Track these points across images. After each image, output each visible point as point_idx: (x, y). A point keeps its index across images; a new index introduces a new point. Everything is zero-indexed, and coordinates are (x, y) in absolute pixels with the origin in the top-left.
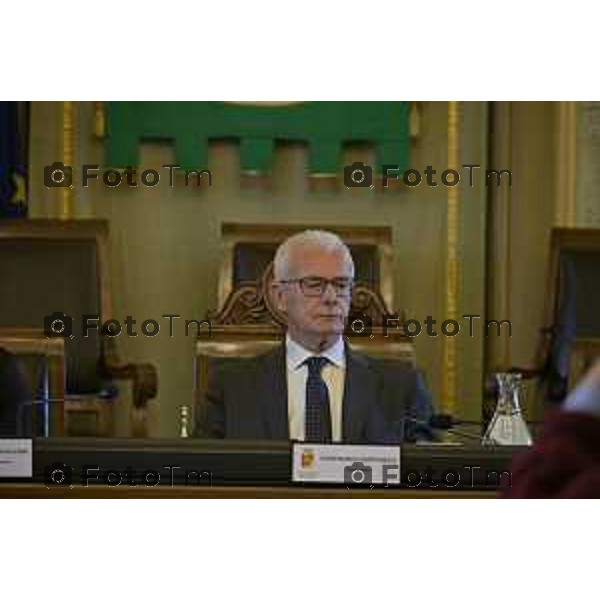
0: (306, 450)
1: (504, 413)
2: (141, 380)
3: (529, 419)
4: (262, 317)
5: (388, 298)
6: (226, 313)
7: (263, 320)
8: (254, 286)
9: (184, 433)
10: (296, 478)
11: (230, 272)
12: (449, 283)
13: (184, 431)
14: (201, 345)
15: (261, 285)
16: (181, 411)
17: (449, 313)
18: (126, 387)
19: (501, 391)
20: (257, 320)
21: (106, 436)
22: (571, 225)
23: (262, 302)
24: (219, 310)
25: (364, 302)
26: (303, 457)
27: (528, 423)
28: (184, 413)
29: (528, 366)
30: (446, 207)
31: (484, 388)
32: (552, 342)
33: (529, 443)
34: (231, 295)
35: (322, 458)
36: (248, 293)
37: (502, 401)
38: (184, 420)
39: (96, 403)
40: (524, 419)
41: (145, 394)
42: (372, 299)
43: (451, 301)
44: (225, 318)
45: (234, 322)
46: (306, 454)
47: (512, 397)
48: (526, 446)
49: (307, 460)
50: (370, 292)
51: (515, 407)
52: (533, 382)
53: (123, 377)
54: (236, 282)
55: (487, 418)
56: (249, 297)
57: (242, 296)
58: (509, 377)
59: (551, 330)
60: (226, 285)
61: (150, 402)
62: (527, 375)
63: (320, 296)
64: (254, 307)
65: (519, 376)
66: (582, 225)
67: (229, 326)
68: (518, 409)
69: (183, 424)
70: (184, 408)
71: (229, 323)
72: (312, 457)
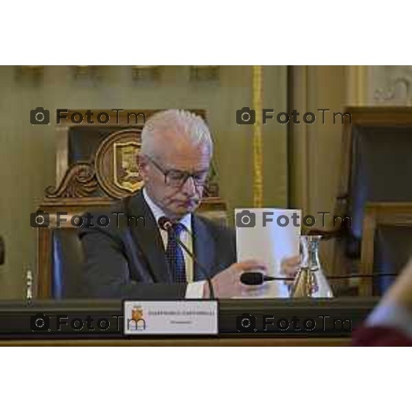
0: (135, 307)
3: (330, 275)
4: (94, 191)
6: (63, 189)
7: (95, 194)
8: (87, 164)
9: (29, 294)
10: (127, 332)
11: (66, 152)
12: (256, 157)
13: (29, 293)
15: (93, 163)
16: (26, 275)
17: (258, 183)
20: (90, 194)
22: (361, 104)
23: (95, 178)
24: (58, 186)
26: (133, 312)
27: (328, 278)
28: (29, 277)
29: (325, 229)
30: (252, 91)
32: (347, 207)
33: (329, 295)
34: (68, 172)
35: (150, 313)
36: (82, 170)
37: (305, 260)
38: (29, 283)
40: (324, 273)
43: (258, 173)
44: (63, 192)
45: (71, 196)
46: (135, 309)
47: (313, 253)
48: (327, 299)
51: (316, 264)
52: (332, 241)
54: (71, 162)
56: (83, 174)
57: (76, 174)
58: (310, 238)
59: (346, 196)
60: (62, 163)
62: (326, 235)
64: (89, 182)
65: (320, 237)
66: (371, 104)
67: (66, 200)
68: (319, 266)
69: (28, 286)
70: (29, 273)
71: (66, 196)
72: (140, 312)
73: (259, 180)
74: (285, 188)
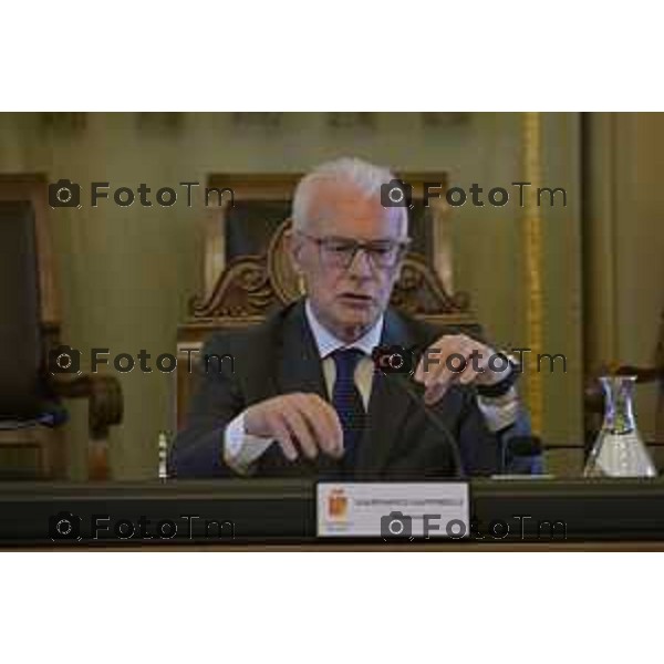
0: (335, 491)
1: (612, 432)
2: (101, 398)
4: (267, 305)
5: (445, 273)
6: (218, 299)
8: (254, 261)
10: (323, 531)
13: (162, 468)
14: (181, 345)
15: (265, 259)
16: (158, 440)
17: (533, 292)
18: (79, 409)
19: (609, 401)
21: (51, 478)
23: (268, 283)
24: (209, 296)
25: (413, 279)
26: (332, 501)
27: (648, 445)
28: (163, 444)
29: (645, 365)
31: (585, 394)
33: (650, 472)
34: (224, 275)
35: (359, 503)
36: (249, 271)
37: (610, 415)
38: (162, 454)
39: (39, 433)
41: (106, 419)
42: (423, 277)
43: (534, 274)
44: (217, 308)
45: (229, 314)
46: (335, 497)
47: (624, 405)
48: (646, 478)
49: (337, 506)
50: (420, 267)
52: (655, 385)
53: (74, 395)
54: (230, 257)
55: (591, 438)
56: (248, 276)
57: (237, 277)
58: (619, 380)
60: (215, 261)
61: (113, 429)
62: (644, 376)
63: (347, 267)
64: (257, 291)
67: (222, 319)
68: (633, 426)
69: (161, 459)
70: (162, 437)
71: (221, 315)
72: (344, 500)
73: (536, 286)
74: (577, 298)
